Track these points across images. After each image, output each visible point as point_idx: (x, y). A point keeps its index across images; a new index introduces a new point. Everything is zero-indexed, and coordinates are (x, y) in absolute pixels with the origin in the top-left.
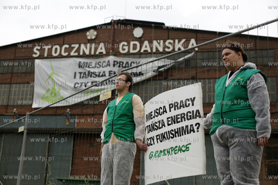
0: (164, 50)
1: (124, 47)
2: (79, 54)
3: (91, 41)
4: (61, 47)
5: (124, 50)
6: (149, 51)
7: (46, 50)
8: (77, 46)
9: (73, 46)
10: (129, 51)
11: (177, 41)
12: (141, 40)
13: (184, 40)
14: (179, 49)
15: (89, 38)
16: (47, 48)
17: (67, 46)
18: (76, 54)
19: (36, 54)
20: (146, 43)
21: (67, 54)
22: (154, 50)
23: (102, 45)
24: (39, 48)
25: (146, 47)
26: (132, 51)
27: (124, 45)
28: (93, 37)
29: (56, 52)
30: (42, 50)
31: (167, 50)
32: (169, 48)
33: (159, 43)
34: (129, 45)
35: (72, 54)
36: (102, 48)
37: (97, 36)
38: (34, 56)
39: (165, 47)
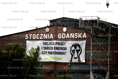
0: (74, 38)
1: (60, 36)
2: (43, 38)
3: (47, 33)
4: (36, 35)
5: (60, 37)
6: (69, 38)
7: (31, 36)
8: (42, 35)
9: (41, 34)
10: (62, 38)
11: (79, 33)
12: (66, 33)
13: (81, 33)
14: (80, 37)
15: (47, 31)
16: (31, 35)
17: (39, 35)
18: (42, 38)
19: (27, 38)
20: (68, 34)
21: (38, 38)
22: (71, 38)
23: (52, 34)
24: (27, 35)
25: (68, 36)
26: (63, 38)
27: (60, 35)
28: (48, 31)
29: (34, 37)
30: (29, 36)
31: (75, 37)
32: (76, 37)
33: (73, 35)
34: (61, 35)
35: (41, 38)
36: (52, 36)
37: (49, 31)
38: (26, 38)
39: (75, 36)
